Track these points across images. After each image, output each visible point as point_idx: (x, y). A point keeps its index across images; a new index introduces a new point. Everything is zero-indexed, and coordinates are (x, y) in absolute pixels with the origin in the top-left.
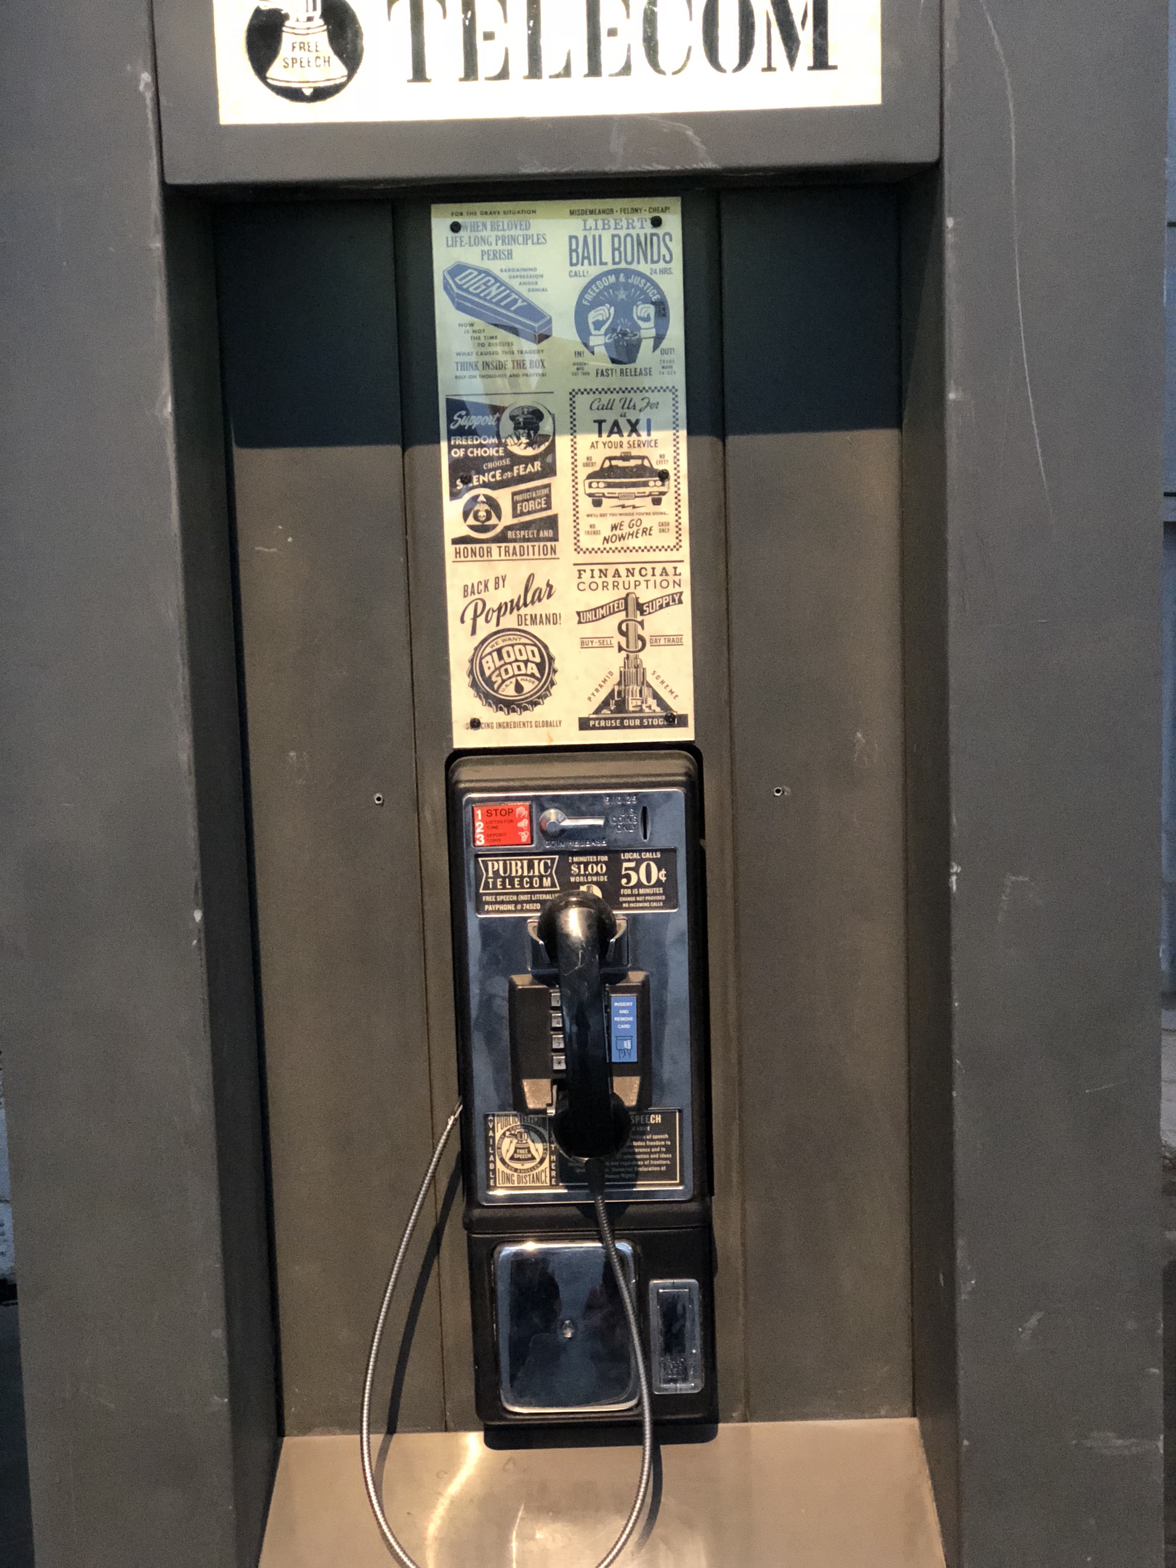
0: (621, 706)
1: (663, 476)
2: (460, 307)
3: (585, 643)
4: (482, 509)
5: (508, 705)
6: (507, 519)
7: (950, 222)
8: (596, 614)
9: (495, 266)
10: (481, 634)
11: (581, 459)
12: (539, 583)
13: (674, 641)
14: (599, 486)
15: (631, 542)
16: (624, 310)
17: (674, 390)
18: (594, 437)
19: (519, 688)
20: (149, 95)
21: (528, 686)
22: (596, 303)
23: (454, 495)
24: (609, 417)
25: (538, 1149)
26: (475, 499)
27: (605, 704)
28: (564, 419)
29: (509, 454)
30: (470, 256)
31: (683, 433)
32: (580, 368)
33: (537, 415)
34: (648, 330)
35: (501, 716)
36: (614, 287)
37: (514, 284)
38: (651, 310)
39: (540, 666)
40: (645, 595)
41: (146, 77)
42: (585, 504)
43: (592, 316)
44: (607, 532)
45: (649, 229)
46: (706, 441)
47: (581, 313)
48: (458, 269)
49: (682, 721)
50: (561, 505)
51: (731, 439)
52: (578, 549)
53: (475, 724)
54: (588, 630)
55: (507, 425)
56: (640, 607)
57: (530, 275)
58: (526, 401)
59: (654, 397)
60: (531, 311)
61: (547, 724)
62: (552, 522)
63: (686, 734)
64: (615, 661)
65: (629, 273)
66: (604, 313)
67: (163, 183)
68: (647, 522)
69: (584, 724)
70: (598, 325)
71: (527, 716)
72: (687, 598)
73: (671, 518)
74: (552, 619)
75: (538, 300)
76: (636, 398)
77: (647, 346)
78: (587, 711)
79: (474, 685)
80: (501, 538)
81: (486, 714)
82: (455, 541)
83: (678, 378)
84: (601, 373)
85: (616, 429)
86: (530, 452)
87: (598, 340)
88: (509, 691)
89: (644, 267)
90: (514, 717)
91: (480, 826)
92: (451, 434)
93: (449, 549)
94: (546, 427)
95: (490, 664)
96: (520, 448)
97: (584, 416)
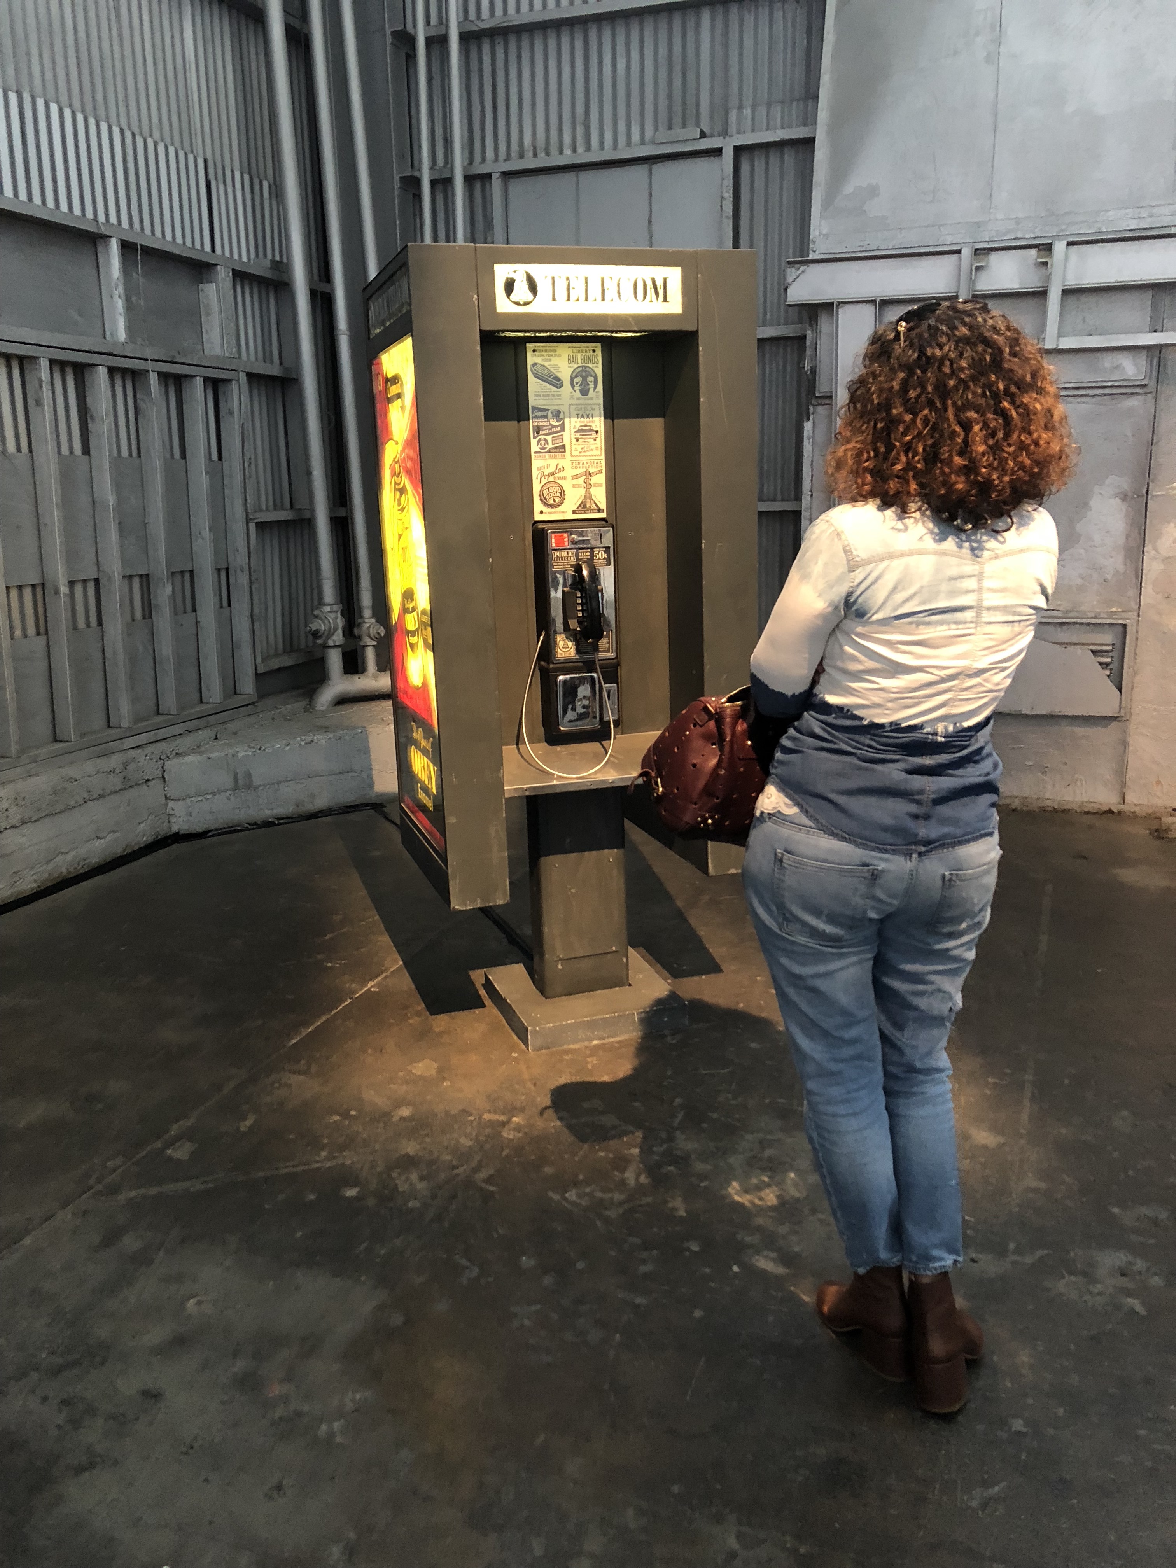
0: (585, 506)
1: (597, 432)
2: (535, 377)
3: (574, 486)
4: (543, 442)
5: (552, 506)
6: (550, 446)
7: (701, 348)
8: (577, 477)
9: (546, 364)
10: (543, 483)
11: (572, 427)
12: (560, 466)
13: (600, 485)
14: (578, 435)
15: (587, 453)
16: (585, 379)
17: (599, 405)
18: (576, 419)
19: (554, 501)
20: (476, 302)
21: (557, 500)
22: (576, 376)
23: (535, 437)
24: (581, 413)
25: (570, 644)
26: (540, 439)
27: (580, 506)
28: (567, 414)
29: (551, 424)
30: (538, 360)
31: (602, 418)
32: (572, 397)
33: (559, 412)
34: (592, 386)
35: (549, 510)
36: (582, 371)
37: (552, 369)
38: (592, 379)
39: (561, 493)
40: (592, 470)
41: (476, 296)
42: (574, 441)
43: (576, 380)
44: (580, 450)
45: (592, 353)
46: (609, 421)
47: (572, 379)
48: (534, 365)
49: (603, 511)
50: (566, 442)
51: (616, 421)
52: (572, 456)
53: (542, 512)
54: (575, 482)
55: (550, 415)
56: (590, 474)
57: (556, 367)
58: (556, 408)
59: (594, 407)
60: (557, 379)
61: (563, 512)
62: (564, 447)
63: (603, 515)
64: (582, 492)
65: (586, 367)
66: (579, 379)
67: (481, 331)
68: (593, 447)
69: (574, 512)
70: (577, 383)
71: (557, 510)
72: (604, 471)
73: (599, 446)
74: (564, 478)
75: (559, 375)
76: (589, 407)
77: (591, 390)
78: (575, 508)
79: (541, 500)
80: (549, 452)
81: (545, 509)
82: (535, 453)
83: (601, 401)
84: (578, 399)
85: (583, 417)
86: (557, 424)
87: (577, 388)
88: (551, 502)
89: (590, 365)
90: (553, 510)
91: (553, 541)
92: (533, 418)
93: (533, 455)
94: (561, 416)
95: (546, 493)
96: (554, 422)
97: (574, 413)
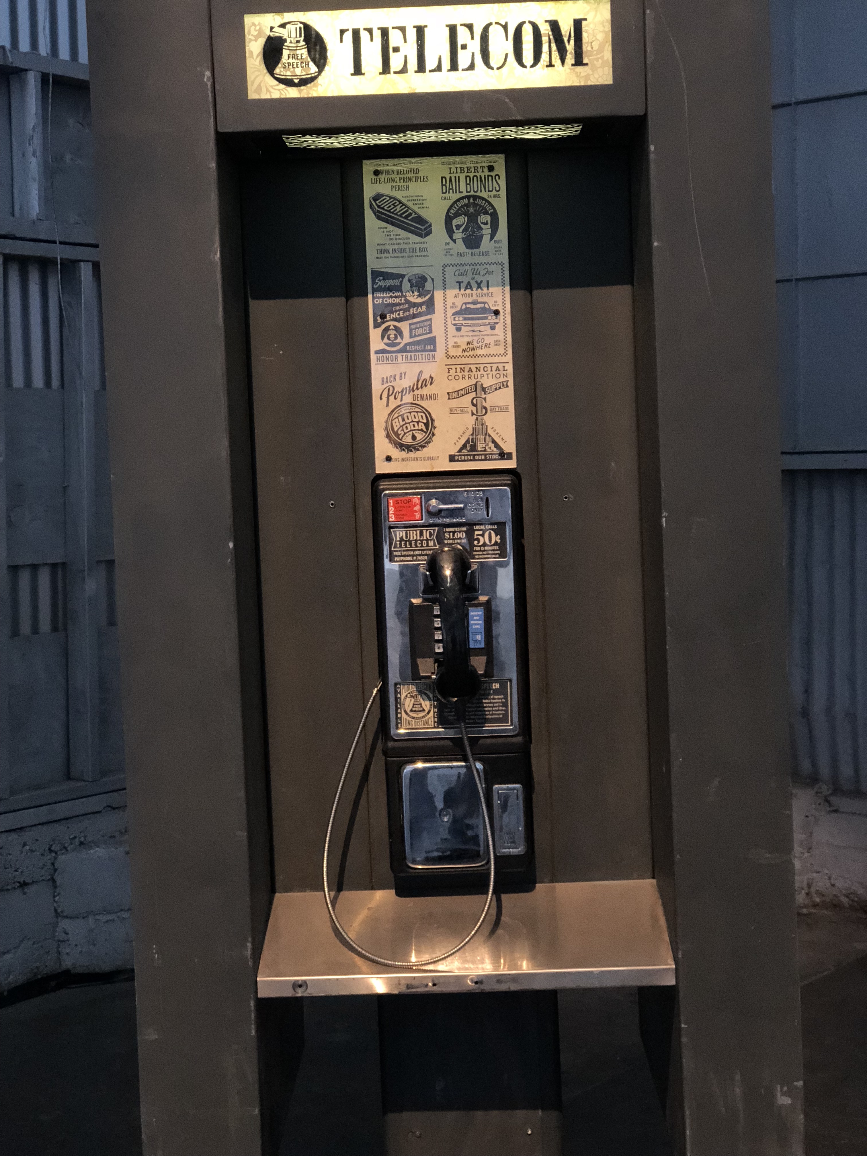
0: (474, 448)
1: (496, 313)
2: (379, 218)
3: (452, 411)
4: (392, 333)
5: (409, 448)
6: (407, 339)
7: (652, 148)
8: (459, 394)
9: (399, 195)
10: (392, 406)
11: (449, 304)
12: (426, 376)
13: (504, 409)
14: (459, 320)
15: (479, 352)
16: (473, 219)
17: (502, 264)
18: (457, 291)
19: (414, 438)
20: (209, 84)
21: (419, 436)
22: (457, 215)
23: (375, 327)
24: (465, 279)
25: (426, 704)
26: (387, 329)
27: (464, 446)
28: (438, 281)
29: (407, 301)
30: (385, 189)
31: (508, 288)
32: (448, 252)
33: (424, 279)
34: (487, 230)
35: (404, 454)
36: (467, 205)
37: (410, 204)
38: (488, 218)
39: (426, 425)
40: (487, 382)
41: (208, 74)
42: (452, 329)
43: (455, 222)
44: (465, 347)
45: (486, 172)
46: (521, 294)
47: (448, 220)
48: (378, 197)
49: (509, 456)
50: (438, 331)
51: (535, 293)
52: (448, 356)
53: (389, 459)
54: (454, 403)
55: (406, 285)
56: (484, 389)
57: (420, 200)
58: (417, 271)
59: (491, 268)
60: (420, 220)
61: (430, 459)
62: (432, 341)
63: (511, 464)
64: (470, 421)
65: (475, 197)
66: (461, 220)
67: (217, 133)
68: (487, 340)
69: (452, 459)
70: (458, 227)
71: (418, 454)
72: (511, 384)
73: (501, 338)
74: (433, 397)
75: (423, 213)
76: (481, 268)
77: (486, 239)
78: (454, 451)
79: (388, 436)
80: (403, 350)
81: (395, 453)
82: (377, 352)
83: (504, 258)
84: (460, 255)
85: (469, 286)
86: (420, 300)
87: (458, 235)
88: (408, 440)
89: (484, 194)
90: (412, 455)
91: (392, 510)
92: (374, 291)
93: (373, 357)
94: (428, 286)
95: (396, 425)
96: (414, 298)
97: (451, 279)
